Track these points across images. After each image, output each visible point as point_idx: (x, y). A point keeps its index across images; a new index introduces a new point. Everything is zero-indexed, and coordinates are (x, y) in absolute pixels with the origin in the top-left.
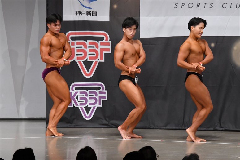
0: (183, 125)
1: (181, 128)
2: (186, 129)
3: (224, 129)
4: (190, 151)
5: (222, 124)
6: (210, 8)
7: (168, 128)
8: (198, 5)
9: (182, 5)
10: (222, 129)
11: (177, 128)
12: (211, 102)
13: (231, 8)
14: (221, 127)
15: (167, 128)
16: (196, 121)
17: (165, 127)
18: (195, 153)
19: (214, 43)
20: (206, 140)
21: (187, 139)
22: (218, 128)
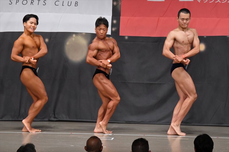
0: (19, 116)
1: (17, 119)
2: (22, 121)
3: (58, 119)
4: (26, 141)
5: (56, 115)
6: (43, 5)
7: (5, 119)
8: (31, 2)
9: (17, 2)
10: (56, 120)
11: (13, 119)
12: (45, 94)
13: (63, 5)
14: (55, 118)
15: (3, 119)
16: (32, 113)
17: (2, 119)
18: (31, 143)
19: (48, 38)
20: (41, 131)
21: (23, 130)
22: (52, 119)
